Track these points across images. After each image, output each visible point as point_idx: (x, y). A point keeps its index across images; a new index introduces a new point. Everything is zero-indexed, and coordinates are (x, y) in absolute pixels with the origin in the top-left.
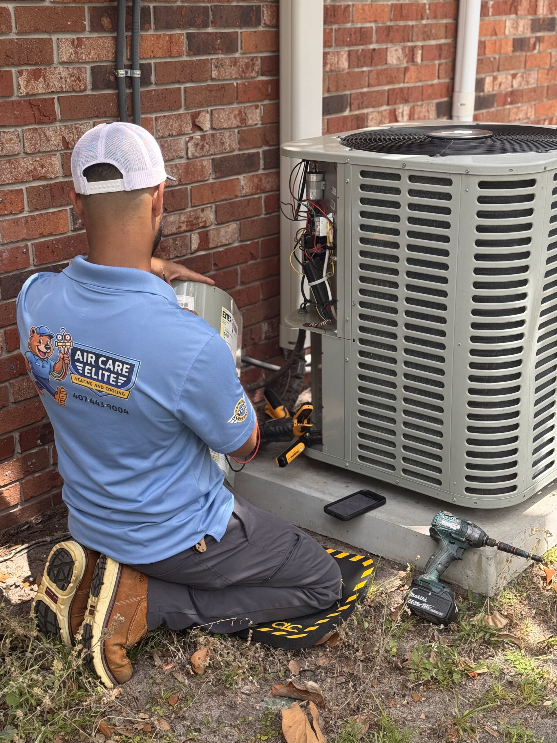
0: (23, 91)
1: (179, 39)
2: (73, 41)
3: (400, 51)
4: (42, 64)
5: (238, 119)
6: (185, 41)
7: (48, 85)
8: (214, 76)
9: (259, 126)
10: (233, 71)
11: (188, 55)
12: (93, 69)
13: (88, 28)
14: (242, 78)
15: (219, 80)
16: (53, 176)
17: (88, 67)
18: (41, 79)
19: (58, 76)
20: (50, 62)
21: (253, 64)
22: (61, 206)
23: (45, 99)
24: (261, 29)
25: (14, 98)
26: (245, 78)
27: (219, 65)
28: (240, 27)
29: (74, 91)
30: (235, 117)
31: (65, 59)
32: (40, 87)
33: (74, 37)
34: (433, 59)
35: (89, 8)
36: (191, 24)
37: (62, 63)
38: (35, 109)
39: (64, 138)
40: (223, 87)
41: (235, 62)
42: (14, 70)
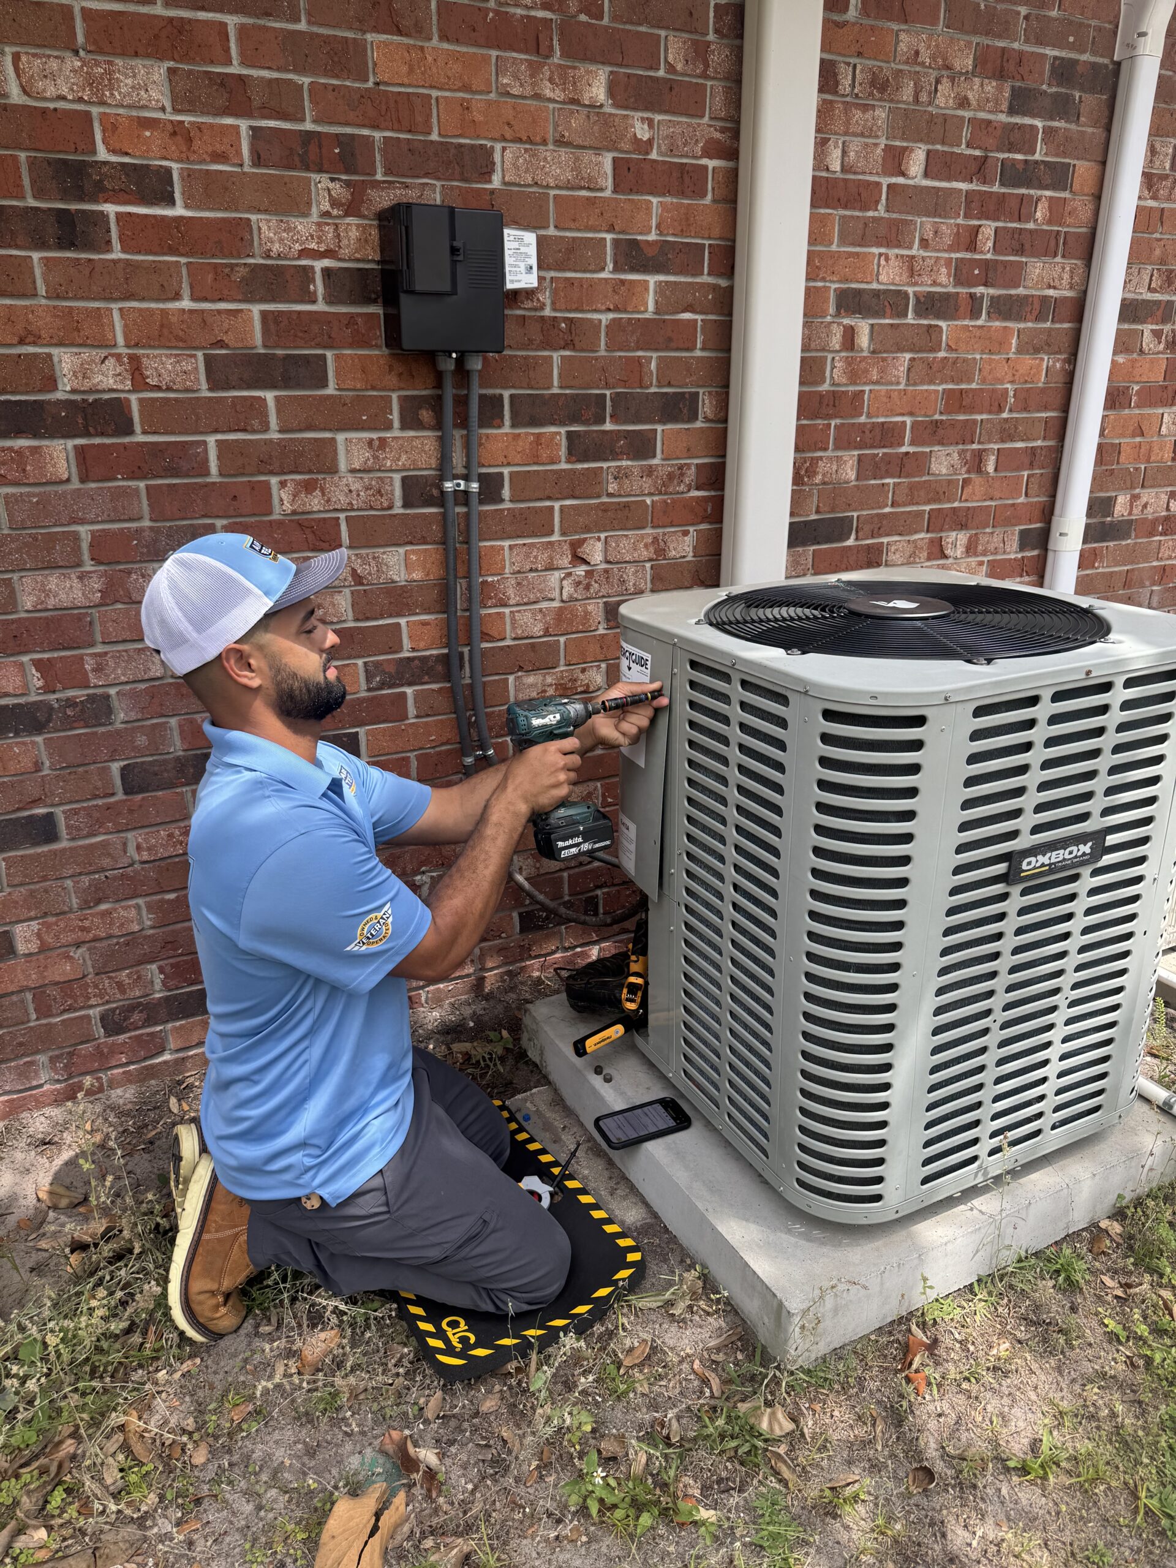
0: (288, 507)
1: (552, 439)
2: (370, 442)
3: (956, 455)
4: (318, 472)
5: (652, 549)
6: (564, 442)
7: (328, 501)
8: (611, 490)
9: (689, 559)
10: (647, 484)
11: (568, 461)
12: (404, 480)
13: (396, 424)
14: (660, 493)
15: (620, 496)
16: (335, 620)
17: (397, 477)
18: (318, 492)
19: (346, 489)
20: (333, 470)
21: (682, 475)
22: (349, 658)
23: (324, 519)
24: (699, 424)
25: (275, 517)
26: (666, 493)
27: (620, 475)
28: (662, 421)
29: (372, 508)
30: (646, 546)
31: (357, 466)
32: (315, 503)
33: (374, 435)
34: (1019, 468)
35: (399, 397)
36: (574, 419)
37: (353, 471)
38: (308, 531)
39: (354, 571)
40: (627, 505)
41: (650, 471)
42: (274, 481)
